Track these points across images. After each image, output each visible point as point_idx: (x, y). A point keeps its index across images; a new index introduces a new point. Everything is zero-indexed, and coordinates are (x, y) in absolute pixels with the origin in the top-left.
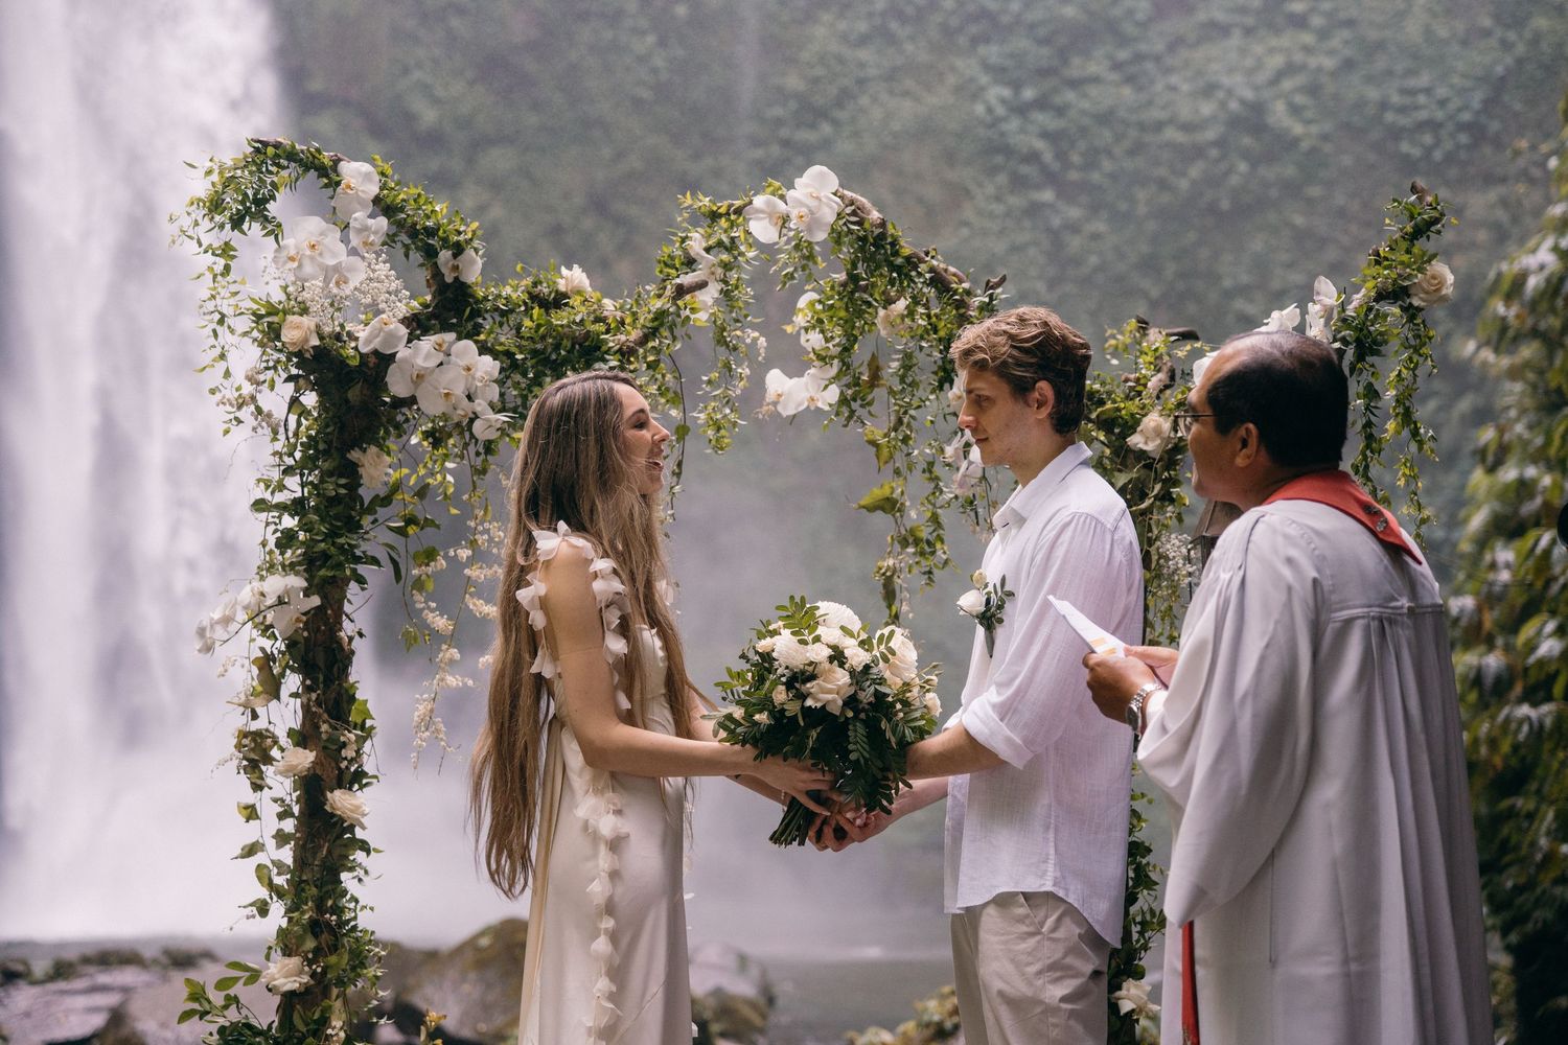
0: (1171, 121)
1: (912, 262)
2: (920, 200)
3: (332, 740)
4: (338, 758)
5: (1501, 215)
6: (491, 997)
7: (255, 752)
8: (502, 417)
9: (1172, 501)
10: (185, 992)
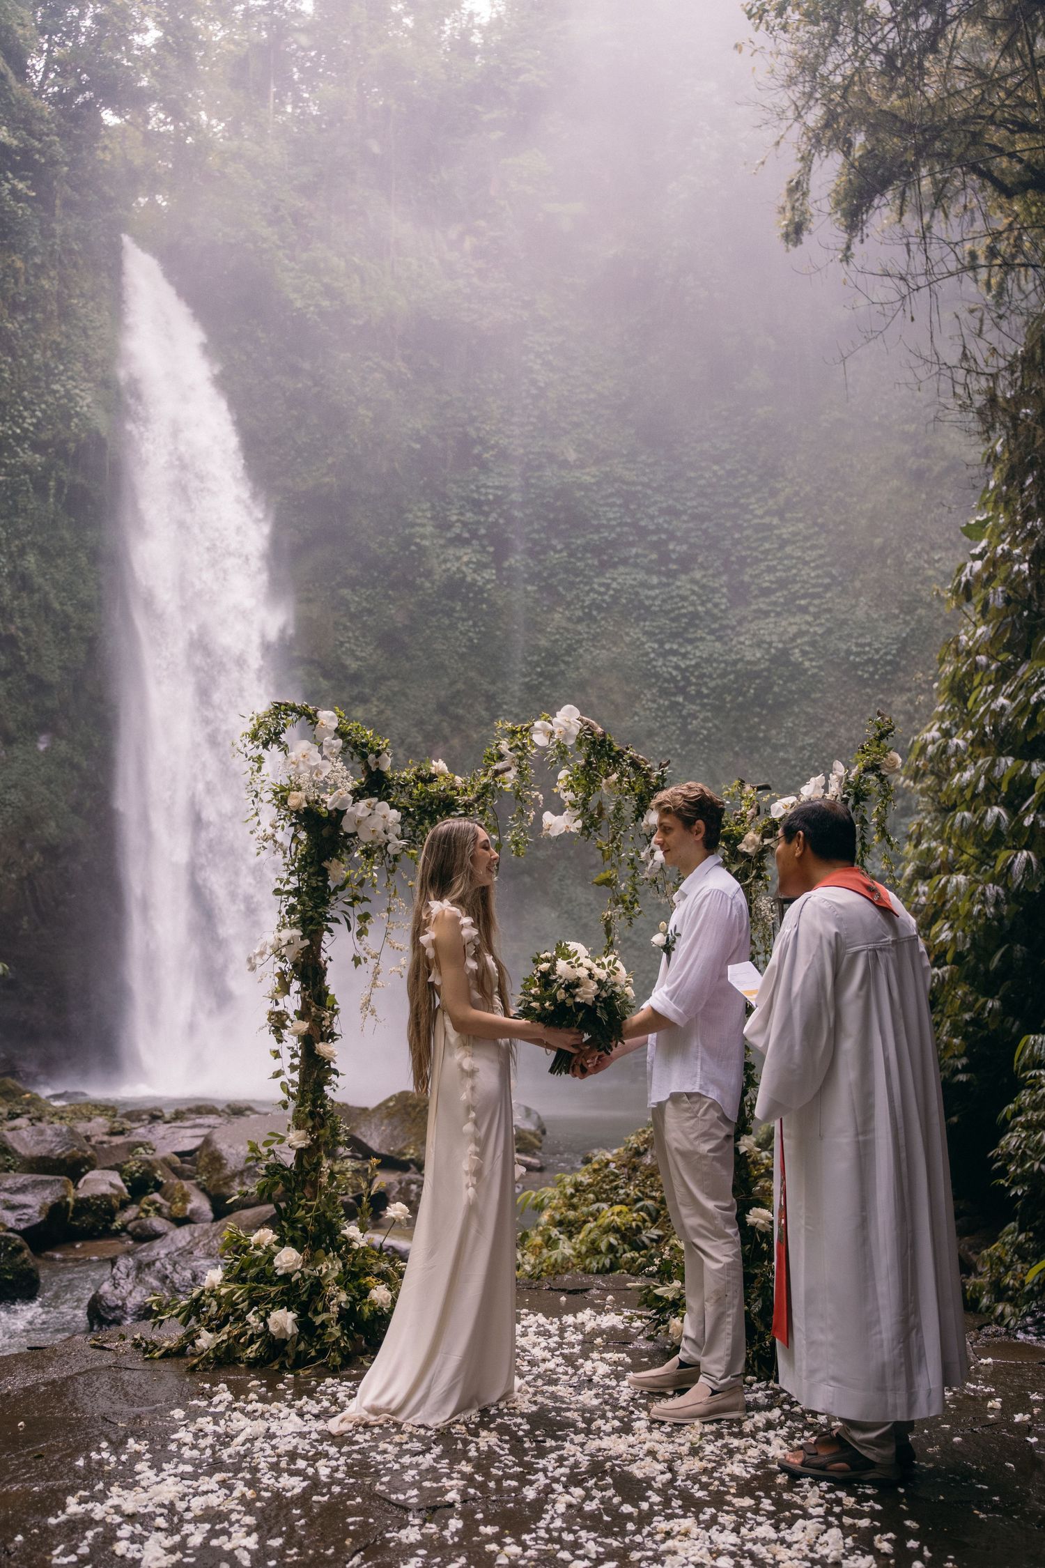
0: (741, 660)
1: (620, 754)
2: (613, 703)
3: (317, 1016)
4: (320, 1026)
5: (909, 707)
6: (395, 1133)
7: (278, 1022)
8: (403, 842)
9: (762, 879)
10: (248, 1148)
